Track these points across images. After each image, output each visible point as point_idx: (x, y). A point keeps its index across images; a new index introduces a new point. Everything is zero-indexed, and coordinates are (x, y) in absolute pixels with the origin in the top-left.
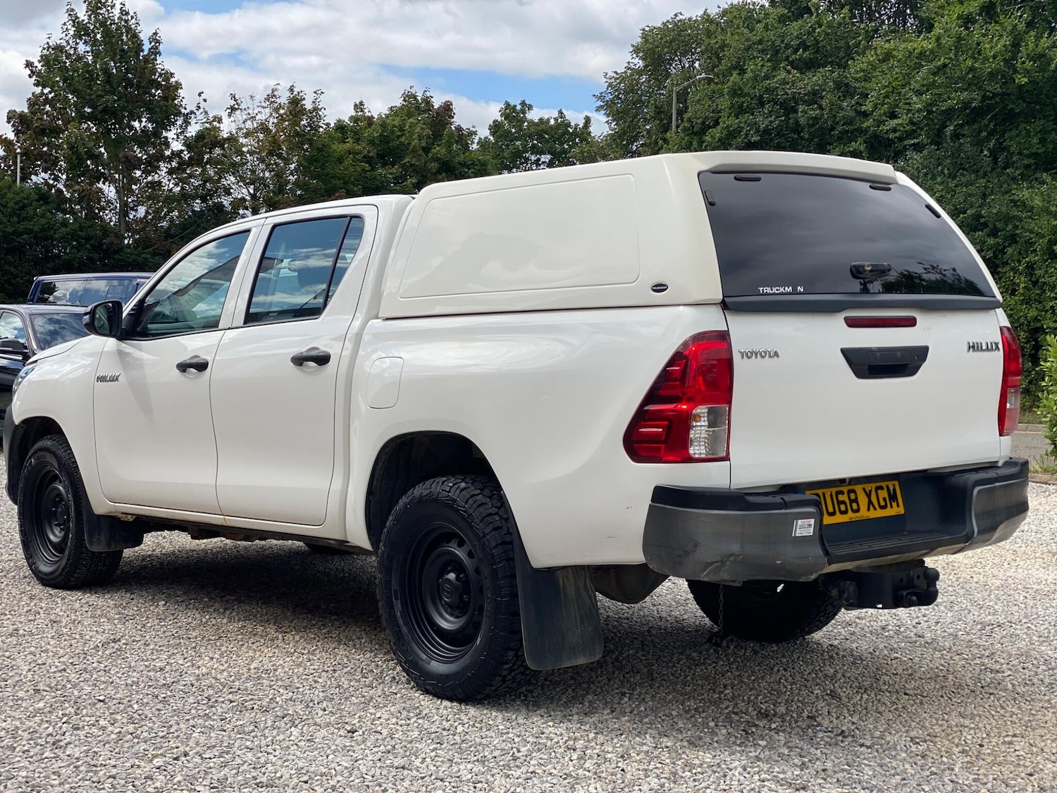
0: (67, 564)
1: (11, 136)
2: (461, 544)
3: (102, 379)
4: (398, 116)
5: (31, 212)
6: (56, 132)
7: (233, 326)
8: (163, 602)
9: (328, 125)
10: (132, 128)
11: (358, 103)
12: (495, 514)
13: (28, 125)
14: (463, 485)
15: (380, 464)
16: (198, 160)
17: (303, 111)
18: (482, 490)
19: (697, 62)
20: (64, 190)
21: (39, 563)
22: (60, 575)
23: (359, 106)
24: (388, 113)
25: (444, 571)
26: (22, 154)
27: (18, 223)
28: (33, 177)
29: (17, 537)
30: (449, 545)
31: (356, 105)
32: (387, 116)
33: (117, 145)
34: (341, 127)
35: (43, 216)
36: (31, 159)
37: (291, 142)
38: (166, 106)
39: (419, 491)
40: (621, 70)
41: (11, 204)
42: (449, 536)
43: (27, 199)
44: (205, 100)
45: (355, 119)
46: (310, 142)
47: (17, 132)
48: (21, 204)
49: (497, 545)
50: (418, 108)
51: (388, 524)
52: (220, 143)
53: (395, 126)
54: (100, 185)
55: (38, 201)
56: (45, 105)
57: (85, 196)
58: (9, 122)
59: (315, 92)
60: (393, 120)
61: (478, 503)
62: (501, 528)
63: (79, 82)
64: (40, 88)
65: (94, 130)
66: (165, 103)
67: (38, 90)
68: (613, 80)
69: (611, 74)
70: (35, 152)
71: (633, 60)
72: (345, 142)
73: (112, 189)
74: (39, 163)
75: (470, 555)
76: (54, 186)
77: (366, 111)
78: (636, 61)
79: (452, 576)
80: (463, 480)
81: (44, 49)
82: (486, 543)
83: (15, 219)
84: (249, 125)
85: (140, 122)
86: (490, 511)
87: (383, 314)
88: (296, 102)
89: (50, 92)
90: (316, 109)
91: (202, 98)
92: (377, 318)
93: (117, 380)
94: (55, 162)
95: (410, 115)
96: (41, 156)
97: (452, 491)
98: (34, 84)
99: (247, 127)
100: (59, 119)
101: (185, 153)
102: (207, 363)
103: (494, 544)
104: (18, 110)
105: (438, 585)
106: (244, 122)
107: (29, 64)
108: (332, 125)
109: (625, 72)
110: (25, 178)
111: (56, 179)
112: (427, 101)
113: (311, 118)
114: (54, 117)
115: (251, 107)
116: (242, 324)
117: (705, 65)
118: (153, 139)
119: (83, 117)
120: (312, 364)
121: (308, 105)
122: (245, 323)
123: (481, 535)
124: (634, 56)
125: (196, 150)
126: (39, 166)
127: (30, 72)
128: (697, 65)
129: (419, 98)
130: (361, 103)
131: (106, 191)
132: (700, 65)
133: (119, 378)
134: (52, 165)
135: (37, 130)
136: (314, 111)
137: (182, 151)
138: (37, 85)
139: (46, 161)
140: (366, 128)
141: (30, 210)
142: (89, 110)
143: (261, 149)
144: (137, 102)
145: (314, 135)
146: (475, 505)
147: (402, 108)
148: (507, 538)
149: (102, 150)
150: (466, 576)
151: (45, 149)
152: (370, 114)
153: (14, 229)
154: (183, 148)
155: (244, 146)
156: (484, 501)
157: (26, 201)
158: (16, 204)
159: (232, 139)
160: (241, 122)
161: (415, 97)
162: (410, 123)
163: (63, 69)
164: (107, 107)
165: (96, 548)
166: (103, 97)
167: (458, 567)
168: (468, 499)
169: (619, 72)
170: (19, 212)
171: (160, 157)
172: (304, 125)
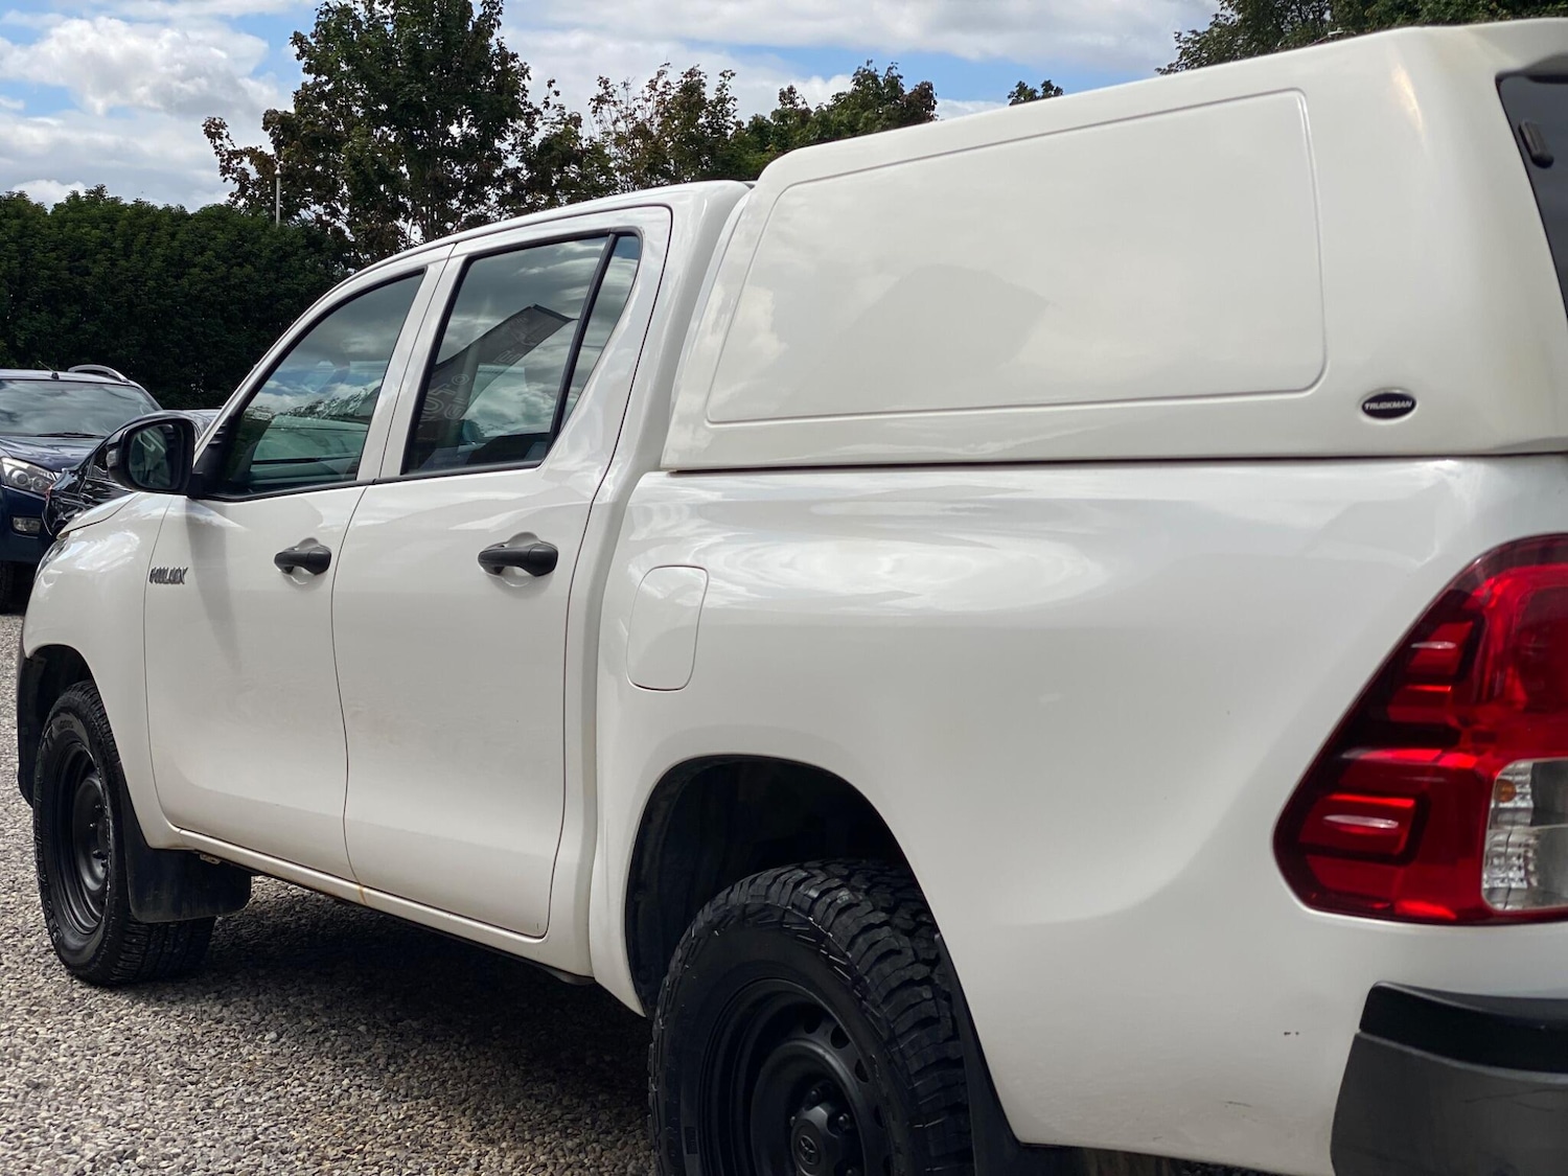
0: (103, 941)
1: (270, 150)
2: (838, 1040)
3: (158, 576)
4: (847, 108)
5: (297, 264)
6: (336, 142)
7: (383, 476)
8: (273, 1035)
9: (739, 124)
10: (447, 134)
11: (786, 90)
12: (920, 983)
13: (293, 132)
14: (844, 895)
15: (658, 820)
16: (542, 182)
17: (701, 103)
18: (891, 911)
19: (1328, 12)
20: (347, 231)
21: (65, 930)
22: (93, 960)
23: (788, 95)
24: (831, 103)
25: (799, 1100)
26: (284, 178)
27: (277, 281)
28: (302, 212)
29: (31, 874)
30: (810, 1036)
31: (782, 94)
32: (831, 109)
33: (423, 161)
34: (759, 126)
35: (314, 270)
36: (298, 184)
37: (682, 152)
38: (499, 101)
39: (740, 894)
40: (1203, 27)
41: (266, 253)
42: (810, 1017)
43: (291, 244)
44: (557, 93)
45: (780, 115)
46: (711, 151)
47: (278, 144)
48: (281, 253)
49: (925, 1068)
50: (878, 96)
51: (673, 964)
52: (577, 158)
53: (843, 124)
54: (400, 223)
55: (306, 247)
56: (319, 102)
57: (374, 238)
58: (266, 129)
59: (722, 75)
60: (840, 114)
61: (879, 949)
62: (937, 1020)
63: (370, 64)
64: (313, 76)
65: (392, 139)
66: (498, 97)
67: (310, 79)
68: (1190, 44)
69: (1186, 35)
70: (304, 173)
71: (1223, 12)
72: (764, 151)
73: (417, 228)
74: (310, 190)
75: (859, 1071)
76: (330, 225)
77: (798, 101)
78: (1228, 13)
79: (819, 1113)
80: (846, 882)
81: (322, 13)
82: (897, 1058)
83: (272, 275)
84: (622, 126)
85: (460, 125)
86: (907, 974)
87: (671, 458)
88: (692, 89)
89: (327, 83)
90: (722, 101)
91: (552, 89)
92: (658, 469)
93: (181, 581)
94: (333, 189)
95: (865, 106)
96: (312, 178)
97: (816, 908)
98: (304, 70)
99: (618, 130)
100: (338, 123)
101: (524, 172)
102: (330, 556)
103: (915, 1066)
104: (280, 109)
105: (788, 1128)
106: (615, 123)
107: (298, 39)
108: (746, 125)
109: (1210, 31)
110: (288, 213)
111: (335, 213)
112: (894, 83)
113: (714, 114)
114: (331, 119)
115: (624, 100)
116: (396, 473)
117: (1341, 15)
118: (479, 151)
119: (376, 119)
120: (519, 571)
121: (710, 94)
122: (404, 470)
123: (885, 1035)
124: (1226, 4)
125: (539, 167)
126: (309, 194)
127: (298, 51)
128: (1327, 16)
129: (880, 79)
130: (791, 90)
131: (408, 231)
132: (1333, 17)
133: (186, 578)
134: (328, 192)
135: (306, 140)
136: (718, 103)
137: (518, 170)
138: (308, 70)
139: (318, 187)
140: (797, 128)
141: (294, 262)
142: (383, 107)
143: (636, 164)
144: (456, 94)
145: (718, 140)
146: (872, 956)
147: (854, 94)
148: (952, 1051)
149: (404, 169)
150: (852, 1120)
151: (318, 168)
152: (805, 106)
153: (270, 290)
154: (521, 165)
155: (610, 160)
156: (895, 945)
157: (288, 249)
158: (273, 252)
159: (596, 150)
160: (610, 122)
161: (875, 78)
162: (867, 118)
163: (348, 44)
164: (410, 100)
165: (149, 917)
166: (405, 86)
167: (832, 1093)
168: (854, 938)
169: (1200, 31)
170: (278, 264)
171: (485, 178)
172: (702, 125)
